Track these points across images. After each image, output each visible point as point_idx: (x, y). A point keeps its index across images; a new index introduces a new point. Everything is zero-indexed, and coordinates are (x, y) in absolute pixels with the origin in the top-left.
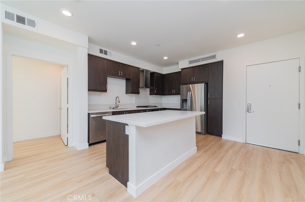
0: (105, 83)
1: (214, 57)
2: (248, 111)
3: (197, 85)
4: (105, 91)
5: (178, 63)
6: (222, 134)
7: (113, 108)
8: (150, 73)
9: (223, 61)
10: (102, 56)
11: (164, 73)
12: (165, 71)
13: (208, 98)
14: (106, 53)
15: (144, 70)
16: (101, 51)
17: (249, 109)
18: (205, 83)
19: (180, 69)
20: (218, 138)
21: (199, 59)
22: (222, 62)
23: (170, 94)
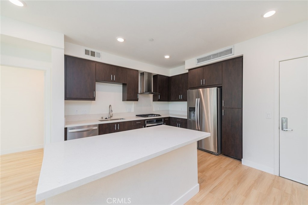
0: (93, 90)
1: (230, 51)
2: (282, 129)
3: (209, 89)
4: (94, 99)
5: (184, 63)
6: (242, 158)
7: (106, 118)
8: (153, 76)
9: (243, 56)
10: (89, 57)
11: (170, 75)
12: (171, 72)
13: (222, 107)
14: (93, 54)
15: (144, 72)
16: (87, 52)
17: (284, 127)
18: (217, 87)
19: (187, 69)
20: (236, 162)
21: (210, 56)
22: (241, 58)
23: (177, 100)
